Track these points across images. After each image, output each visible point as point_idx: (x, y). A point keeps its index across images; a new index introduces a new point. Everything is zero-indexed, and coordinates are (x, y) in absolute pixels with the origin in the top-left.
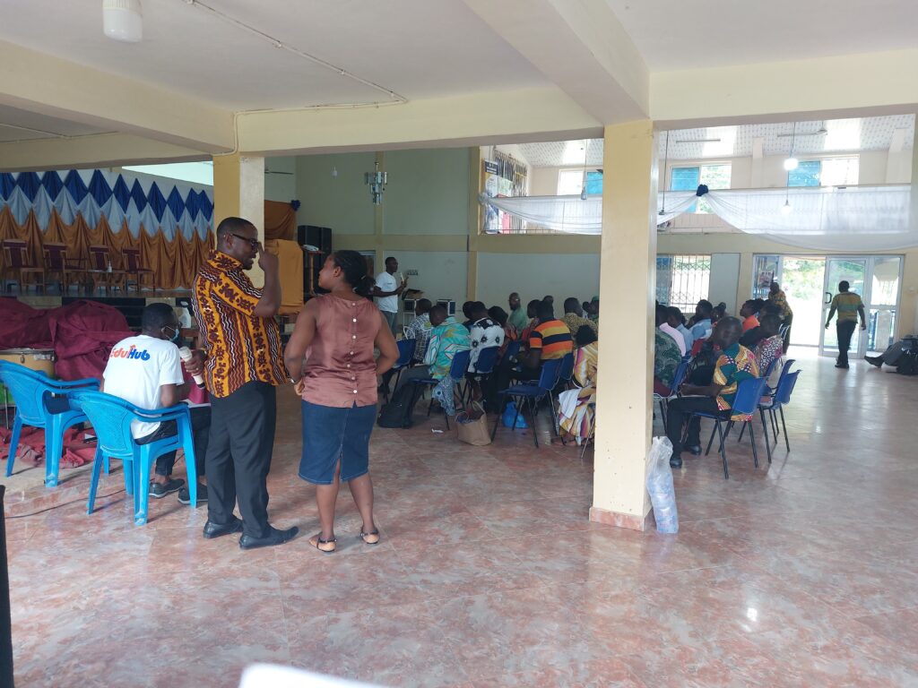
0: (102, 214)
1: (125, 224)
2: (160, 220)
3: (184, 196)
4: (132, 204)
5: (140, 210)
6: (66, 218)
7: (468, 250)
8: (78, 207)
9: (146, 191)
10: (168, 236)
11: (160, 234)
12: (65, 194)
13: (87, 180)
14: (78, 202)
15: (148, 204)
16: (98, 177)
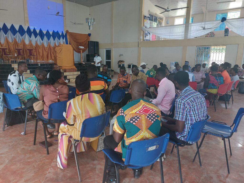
0: (23, 39)
1: (30, 41)
2: (42, 40)
3: (51, 33)
4: (33, 36)
5: (36, 37)
6: (10, 40)
7: (138, 47)
8: (14, 37)
9: (38, 31)
10: (46, 45)
12: (9, 33)
13: (17, 28)
14: (14, 35)
15: (38, 35)
16: (21, 27)
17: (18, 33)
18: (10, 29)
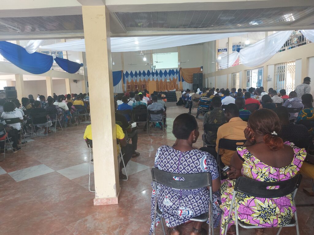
0: (149, 78)
1: (153, 79)
2: (161, 77)
3: (168, 72)
4: (155, 76)
6: (142, 80)
8: (144, 77)
9: (159, 72)
10: (163, 81)
11: (161, 81)
12: (142, 75)
13: (146, 72)
14: (144, 76)
15: (159, 75)
16: (148, 71)
17: (147, 75)
18: (142, 74)
